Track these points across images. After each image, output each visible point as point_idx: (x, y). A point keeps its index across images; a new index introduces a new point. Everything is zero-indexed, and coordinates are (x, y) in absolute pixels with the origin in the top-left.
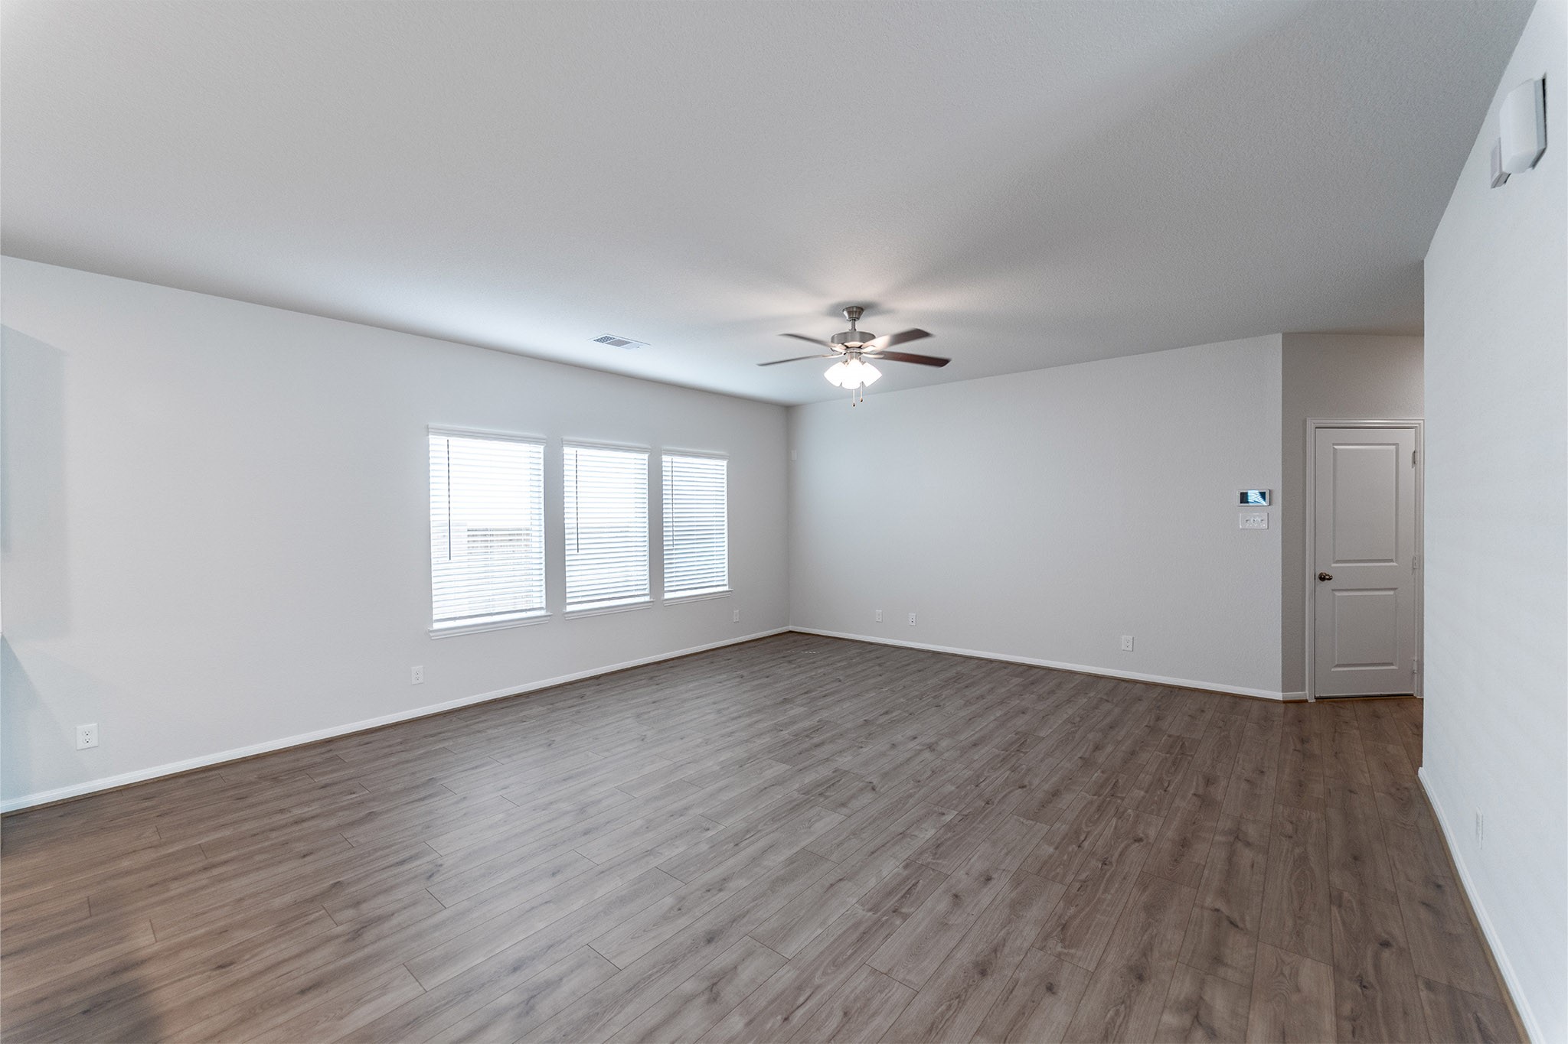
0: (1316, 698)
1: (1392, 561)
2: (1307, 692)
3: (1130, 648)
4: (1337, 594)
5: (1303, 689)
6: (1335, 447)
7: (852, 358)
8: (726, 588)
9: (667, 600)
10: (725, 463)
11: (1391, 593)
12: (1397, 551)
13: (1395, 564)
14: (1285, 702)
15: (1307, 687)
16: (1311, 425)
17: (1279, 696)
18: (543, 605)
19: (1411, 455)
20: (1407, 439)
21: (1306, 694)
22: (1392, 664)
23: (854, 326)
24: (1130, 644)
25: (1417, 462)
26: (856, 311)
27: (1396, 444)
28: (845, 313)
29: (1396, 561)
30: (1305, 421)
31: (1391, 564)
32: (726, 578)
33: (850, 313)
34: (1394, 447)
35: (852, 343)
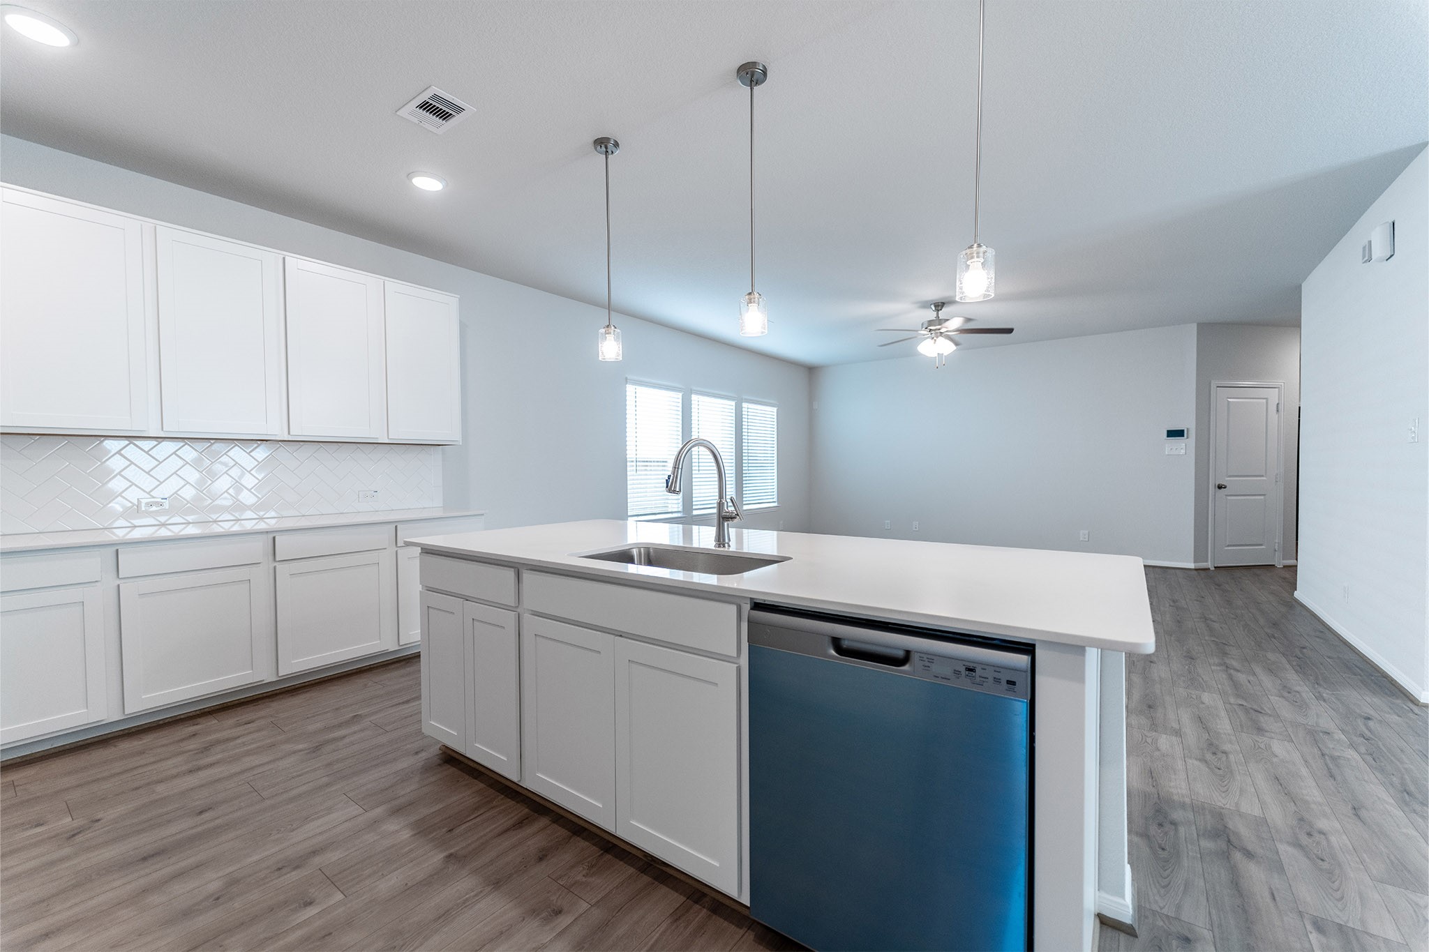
0: (1215, 567)
1: (1263, 476)
2: (1209, 563)
3: (1087, 540)
4: (1229, 498)
5: (1207, 561)
6: (1229, 400)
7: (937, 337)
8: (775, 504)
9: (746, 510)
10: (775, 409)
11: (1262, 497)
12: (1266, 470)
13: (1264, 478)
14: (1196, 570)
15: (1209, 561)
16: (1214, 384)
17: (1192, 566)
18: (681, 509)
19: (1275, 406)
20: (1273, 395)
21: (1209, 564)
22: (1261, 545)
23: (938, 314)
24: (1087, 536)
25: (1280, 410)
26: (939, 306)
27: (1266, 399)
28: (933, 307)
29: (1266, 477)
30: (1210, 383)
31: (1262, 478)
32: (775, 496)
33: (935, 306)
34: (1264, 401)
35: (934, 327)
